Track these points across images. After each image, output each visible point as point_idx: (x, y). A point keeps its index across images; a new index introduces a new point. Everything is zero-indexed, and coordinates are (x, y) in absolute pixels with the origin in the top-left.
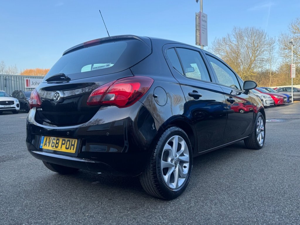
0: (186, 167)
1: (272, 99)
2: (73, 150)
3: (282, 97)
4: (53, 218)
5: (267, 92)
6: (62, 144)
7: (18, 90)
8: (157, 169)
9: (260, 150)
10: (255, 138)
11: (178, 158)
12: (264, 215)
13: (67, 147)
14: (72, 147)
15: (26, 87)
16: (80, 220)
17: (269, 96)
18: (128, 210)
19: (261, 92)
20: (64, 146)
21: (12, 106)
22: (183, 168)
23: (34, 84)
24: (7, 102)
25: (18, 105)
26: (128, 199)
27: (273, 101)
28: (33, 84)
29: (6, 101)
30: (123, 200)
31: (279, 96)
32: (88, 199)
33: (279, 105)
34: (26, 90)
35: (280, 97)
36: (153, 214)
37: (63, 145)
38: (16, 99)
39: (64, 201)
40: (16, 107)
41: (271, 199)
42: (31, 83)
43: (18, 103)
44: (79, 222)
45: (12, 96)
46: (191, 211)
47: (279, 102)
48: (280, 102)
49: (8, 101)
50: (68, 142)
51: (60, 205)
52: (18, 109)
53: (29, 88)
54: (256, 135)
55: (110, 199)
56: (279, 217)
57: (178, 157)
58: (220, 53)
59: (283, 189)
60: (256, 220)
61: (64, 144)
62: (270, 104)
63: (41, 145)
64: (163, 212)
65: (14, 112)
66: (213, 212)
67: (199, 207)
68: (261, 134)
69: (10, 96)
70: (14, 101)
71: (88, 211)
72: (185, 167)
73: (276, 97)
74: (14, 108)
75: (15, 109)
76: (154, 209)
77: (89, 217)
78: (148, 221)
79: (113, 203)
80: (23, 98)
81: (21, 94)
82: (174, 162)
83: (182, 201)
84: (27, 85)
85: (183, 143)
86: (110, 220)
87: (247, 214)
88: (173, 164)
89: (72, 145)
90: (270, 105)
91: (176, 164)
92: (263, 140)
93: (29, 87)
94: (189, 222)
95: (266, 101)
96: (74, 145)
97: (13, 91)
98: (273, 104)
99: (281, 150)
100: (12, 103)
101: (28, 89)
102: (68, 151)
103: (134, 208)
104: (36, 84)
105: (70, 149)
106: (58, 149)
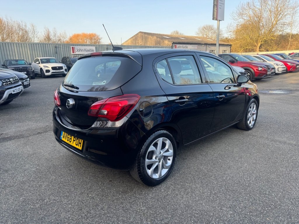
0: (170, 160)
1: (284, 66)
2: (80, 147)
3: (295, 64)
4: (66, 196)
5: (282, 58)
6: (74, 140)
7: (66, 56)
8: (141, 167)
9: (250, 131)
11: (162, 155)
12: (221, 210)
13: (77, 144)
15: (72, 53)
16: (84, 200)
17: (281, 63)
18: (120, 194)
19: (275, 59)
20: (75, 142)
21: (61, 71)
22: (168, 160)
24: (57, 68)
26: (123, 182)
27: (285, 69)
28: (78, 51)
29: (56, 67)
30: (120, 182)
31: (292, 63)
32: (95, 179)
33: (291, 72)
34: (72, 56)
35: (292, 64)
36: (137, 200)
38: (64, 65)
39: (77, 179)
40: (65, 71)
41: (234, 192)
42: (76, 50)
43: (66, 68)
44: (83, 203)
46: (166, 199)
47: (291, 69)
48: (292, 69)
49: (58, 67)
50: (77, 140)
51: (74, 184)
52: (66, 73)
53: (75, 54)
54: (247, 119)
55: (111, 181)
56: (232, 213)
57: (162, 154)
58: (243, 17)
59: (249, 181)
60: (212, 214)
61: (75, 141)
62: (282, 71)
63: (61, 136)
64: (145, 198)
66: (183, 202)
67: (174, 195)
69: (60, 62)
70: (63, 67)
71: (92, 191)
73: (289, 64)
74: (63, 72)
75: (64, 73)
76: (139, 194)
77: (91, 198)
78: (131, 207)
79: (112, 185)
80: (70, 64)
81: (68, 60)
82: (158, 159)
83: (162, 187)
84: (73, 52)
85: (168, 142)
86: (104, 203)
87: (208, 207)
88: (157, 160)
89: (79, 143)
90: (281, 72)
91: (160, 160)
93: (74, 54)
94: (160, 211)
95: (278, 68)
96: (81, 143)
97: (63, 57)
98: (285, 71)
99: (269, 132)
100: (61, 68)
101: (74, 56)
102: (77, 147)
103: (125, 192)
104: (80, 51)
105: (79, 146)
106: (71, 144)
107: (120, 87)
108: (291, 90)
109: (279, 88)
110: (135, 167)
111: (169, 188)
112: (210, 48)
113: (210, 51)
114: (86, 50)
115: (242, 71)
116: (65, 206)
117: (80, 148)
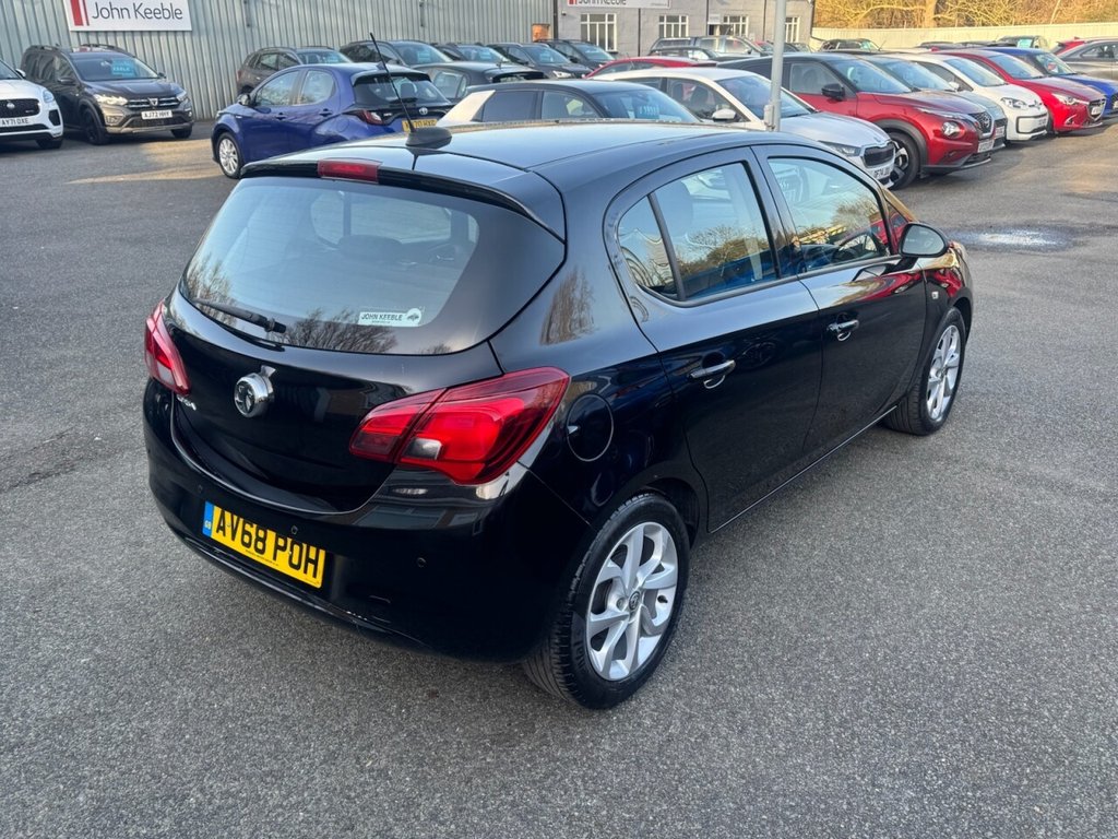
0: (666, 602)
1: (1043, 109)
2: (315, 575)
3: (1085, 99)
4: (270, 773)
5: (1033, 72)
6: (277, 547)
7: (45, 43)
8: (575, 649)
9: (932, 438)
10: (920, 405)
11: (640, 588)
12: (874, 785)
13: (295, 562)
14: (311, 567)
15: (72, 27)
16: (349, 788)
17: (1031, 97)
18: (486, 749)
19: (1010, 79)
20: (283, 556)
21: (32, 120)
22: (657, 604)
23: (105, 13)
24: (11, 106)
25: (54, 117)
26: (485, 697)
27: (1045, 121)
28: (99, 13)
29: (6, 102)
30: (472, 698)
31: (1072, 94)
32: (367, 689)
33: (1066, 133)
34: (74, 38)
35: (1075, 100)
36: (558, 767)
37: (279, 551)
38: (43, 89)
39: (293, 695)
40: (48, 123)
41: (909, 711)
42: (92, 12)
43: (54, 106)
44: (348, 798)
45: (24, 74)
46: (668, 757)
47: (1068, 120)
48: (1071, 120)
49: (13, 101)
50: (296, 548)
51: (285, 718)
52: (56, 130)
53: (87, 32)
54: (924, 394)
55: (433, 694)
56: (914, 795)
57: (640, 584)
59: (955, 662)
60: (845, 807)
61: (284, 549)
62: (1034, 131)
63: (207, 525)
64: (588, 758)
65: (45, 143)
66: (732, 767)
67: (693, 740)
68: (943, 384)
69: (19, 77)
70: (37, 101)
71: (370, 746)
72: (662, 600)
73: (1062, 98)
74: (42, 127)
75: (48, 134)
76: (563, 744)
77: (375, 774)
78: (543, 799)
79: (444, 713)
80: (71, 83)
81: (57, 63)
82: (626, 605)
84: (78, 22)
85: (661, 537)
86: (436, 791)
87: (825, 777)
88: (624, 611)
89: (308, 560)
90: (1030, 136)
91: (632, 608)
92: (948, 398)
93: (84, 28)
94: (658, 809)
95: (1018, 118)
96: (315, 562)
97: (26, 46)
98: (1045, 132)
99: (1003, 441)
100: (29, 107)
101: (83, 39)
102: (298, 575)
103: (503, 740)
104: (110, 14)
105: (305, 572)
106: (266, 559)
107: (488, 340)
108: (1073, 231)
109: (1023, 218)
110: (550, 648)
111: (668, 711)
112: (724, 7)
113: (725, 20)
114: (142, 10)
115: (878, 144)
116: (280, 819)
117: (317, 582)
